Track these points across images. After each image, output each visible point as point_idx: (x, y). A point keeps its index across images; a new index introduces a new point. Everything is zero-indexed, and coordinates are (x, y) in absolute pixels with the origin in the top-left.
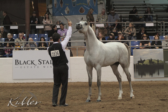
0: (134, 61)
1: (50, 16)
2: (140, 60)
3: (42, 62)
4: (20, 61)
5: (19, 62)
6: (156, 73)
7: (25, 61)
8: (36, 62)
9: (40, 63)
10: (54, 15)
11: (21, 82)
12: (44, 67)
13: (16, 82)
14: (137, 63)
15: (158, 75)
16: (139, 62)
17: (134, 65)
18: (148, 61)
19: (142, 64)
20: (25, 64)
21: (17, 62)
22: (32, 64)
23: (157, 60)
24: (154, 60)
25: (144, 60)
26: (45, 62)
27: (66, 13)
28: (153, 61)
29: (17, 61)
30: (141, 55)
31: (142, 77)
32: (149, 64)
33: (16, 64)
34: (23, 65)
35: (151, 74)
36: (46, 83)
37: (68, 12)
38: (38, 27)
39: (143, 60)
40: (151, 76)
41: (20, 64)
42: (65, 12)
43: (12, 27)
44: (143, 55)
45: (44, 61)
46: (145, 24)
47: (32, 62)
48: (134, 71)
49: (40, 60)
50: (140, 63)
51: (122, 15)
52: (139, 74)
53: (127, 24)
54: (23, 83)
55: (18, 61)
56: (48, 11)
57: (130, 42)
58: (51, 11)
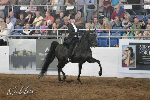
0: (9, 52)
2: (15, 51)
6: (29, 66)
15: (30, 68)
16: (14, 53)
17: (10, 56)
18: (22, 52)
19: (16, 55)
23: (30, 51)
24: (28, 51)
25: (19, 51)
28: (26, 52)
31: (16, 69)
32: (22, 56)
35: (25, 67)
39: (17, 51)
40: (24, 68)
44: (18, 46)
48: (9, 62)
50: (14, 55)
52: (14, 66)
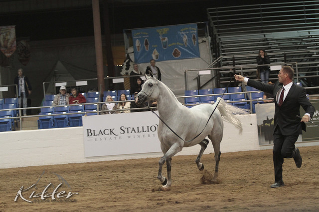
0: (258, 122)
1: (131, 64)
2: (266, 119)
3: (126, 130)
4: (94, 131)
5: (92, 132)
7: (100, 131)
8: (117, 131)
9: (123, 132)
10: (136, 62)
11: (97, 161)
12: (129, 137)
13: (90, 161)
14: (262, 123)
16: (265, 122)
17: (258, 127)
19: (269, 125)
20: (101, 134)
21: (90, 133)
22: (111, 134)
26: (130, 130)
27: (154, 58)
29: (89, 131)
30: (267, 112)
31: (270, 143)
33: (88, 136)
34: (98, 136)
36: (133, 159)
37: (157, 57)
38: (115, 81)
41: (94, 135)
42: (152, 57)
43: (79, 84)
45: (128, 128)
46: (270, 67)
47: (111, 131)
48: (259, 135)
49: (122, 128)
50: (266, 124)
51: (235, 56)
52: (266, 140)
53: (243, 69)
54: (100, 162)
55: (91, 130)
56: (128, 57)
57: (250, 94)
58: (132, 57)
